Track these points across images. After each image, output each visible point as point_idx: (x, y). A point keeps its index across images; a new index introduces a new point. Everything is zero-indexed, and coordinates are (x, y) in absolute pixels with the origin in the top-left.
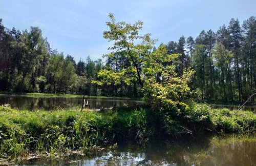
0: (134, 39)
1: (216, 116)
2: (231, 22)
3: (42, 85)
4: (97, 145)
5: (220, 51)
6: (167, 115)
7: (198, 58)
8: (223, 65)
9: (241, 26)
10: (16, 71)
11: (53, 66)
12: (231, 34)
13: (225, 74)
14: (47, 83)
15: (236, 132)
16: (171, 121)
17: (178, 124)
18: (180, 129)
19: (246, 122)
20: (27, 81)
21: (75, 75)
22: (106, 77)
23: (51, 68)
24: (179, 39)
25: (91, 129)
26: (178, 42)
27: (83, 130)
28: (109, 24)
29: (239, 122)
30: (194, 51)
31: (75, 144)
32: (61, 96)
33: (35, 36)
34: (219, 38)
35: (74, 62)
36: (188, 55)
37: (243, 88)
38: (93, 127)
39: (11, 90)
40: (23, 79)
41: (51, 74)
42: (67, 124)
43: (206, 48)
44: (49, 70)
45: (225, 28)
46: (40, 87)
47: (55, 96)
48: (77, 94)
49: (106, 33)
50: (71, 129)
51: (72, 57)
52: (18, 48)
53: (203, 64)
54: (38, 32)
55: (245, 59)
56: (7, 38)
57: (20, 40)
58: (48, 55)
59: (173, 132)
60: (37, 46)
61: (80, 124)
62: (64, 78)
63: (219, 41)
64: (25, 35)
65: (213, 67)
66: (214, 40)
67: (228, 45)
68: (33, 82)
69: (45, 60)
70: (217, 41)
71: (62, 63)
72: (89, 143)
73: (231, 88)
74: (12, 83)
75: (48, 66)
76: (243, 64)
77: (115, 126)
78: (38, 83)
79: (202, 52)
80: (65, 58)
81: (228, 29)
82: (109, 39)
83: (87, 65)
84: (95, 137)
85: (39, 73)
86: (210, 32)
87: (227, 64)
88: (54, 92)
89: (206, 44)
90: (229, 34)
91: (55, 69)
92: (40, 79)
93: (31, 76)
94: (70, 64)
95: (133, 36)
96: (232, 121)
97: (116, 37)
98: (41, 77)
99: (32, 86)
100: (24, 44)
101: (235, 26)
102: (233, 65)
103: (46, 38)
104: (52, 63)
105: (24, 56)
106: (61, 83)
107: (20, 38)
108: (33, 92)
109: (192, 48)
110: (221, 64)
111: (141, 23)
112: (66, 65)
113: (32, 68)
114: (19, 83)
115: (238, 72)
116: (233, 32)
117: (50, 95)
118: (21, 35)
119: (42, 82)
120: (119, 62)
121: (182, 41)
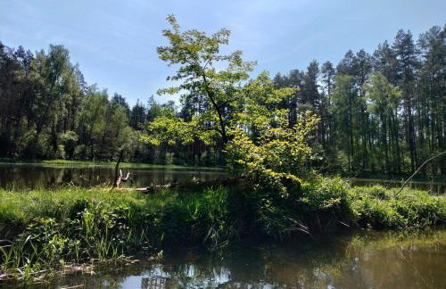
0: (214, 61)
1: (361, 199)
2: (398, 37)
3: (69, 146)
4: (127, 255)
5: (380, 87)
6: (267, 198)
7: (341, 98)
8: (384, 111)
9: (415, 43)
10: (25, 121)
11: (89, 114)
12: (398, 58)
13: (387, 126)
14: (78, 143)
15: (394, 227)
16: (273, 210)
17: (285, 214)
18: (288, 223)
19: (415, 210)
20: (43, 140)
21: (129, 129)
22: (165, 130)
23: (86, 117)
24: (309, 65)
25: (117, 225)
26: (306, 71)
27: (101, 226)
28: (168, 34)
29: (400, 210)
30: (334, 86)
31: (80, 253)
32: (102, 165)
33: (57, 60)
34: (378, 63)
35: (127, 107)
36: (323, 94)
37: (419, 150)
38: (122, 220)
39: (16, 154)
40: (36, 136)
41: (85, 128)
42: (73, 216)
43: (354, 82)
44: (81, 121)
45: (388, 46)
46: (66, 149)
47: (92, 165)
48: (130, 162)
49: (161, 50)
50: (78, 225)
51: (123, 97)
52: (28, 82)
53: (350, 109)
54: (63, 54)
55: (422, 100)
56: (10, 64)
57: (31, 69)
58: (81, 94)
59: (275, 228)
60: (60, 79)
61: (97, 216)
62: (108, 133)
63: (377, 69)
64: (39, 59)
65: (368, 114)
66: (370, 67)
67: (392, 77)
68: (54, 141)
69: (75, 103)
70: (373, 69)
71: (105, 108)
72: (111, 251)
73: (398, 150)
74: (17, 143)
75: (81, 114)
76: (418, 109)
77: (167, 218)
78: (64, 143)
79: (347, 87)
80: (110, 99)
81: (394, 48)
82: (169, 62)
83: (149, 112)
84: (124, 240)
85: (64, 125)
86: (362, 53)
87: (391, 109)
88: (91, 159)
89: (355, 74)
90: (395, 57)
91: (93, 119)
92: (67, 135)
93: (50, 130)
94: (120, 110)
95: (211, 55)
96: (388, 208)
97: (182, 58)
98: (69, 132)
99: (52, 147)
100: (38, 76)
101: (405, 42)
102: (401, 112)
103: (77, 65)
104: (88, 107)
105: (39, 96)
106: (104, 142)
107: (31, 65)
108: (54, 159)
109: (331, 81)
110: (380, 109)
111: (227, 33)
112: (111, 111)
113: (53, 117)
114: (30, 143)
115: (410, 123)
116: (401, 53)
117: (83, 163)
118: (33, 59)
119: (70, 141)
120: (205, 106)
121: (313, 68)
